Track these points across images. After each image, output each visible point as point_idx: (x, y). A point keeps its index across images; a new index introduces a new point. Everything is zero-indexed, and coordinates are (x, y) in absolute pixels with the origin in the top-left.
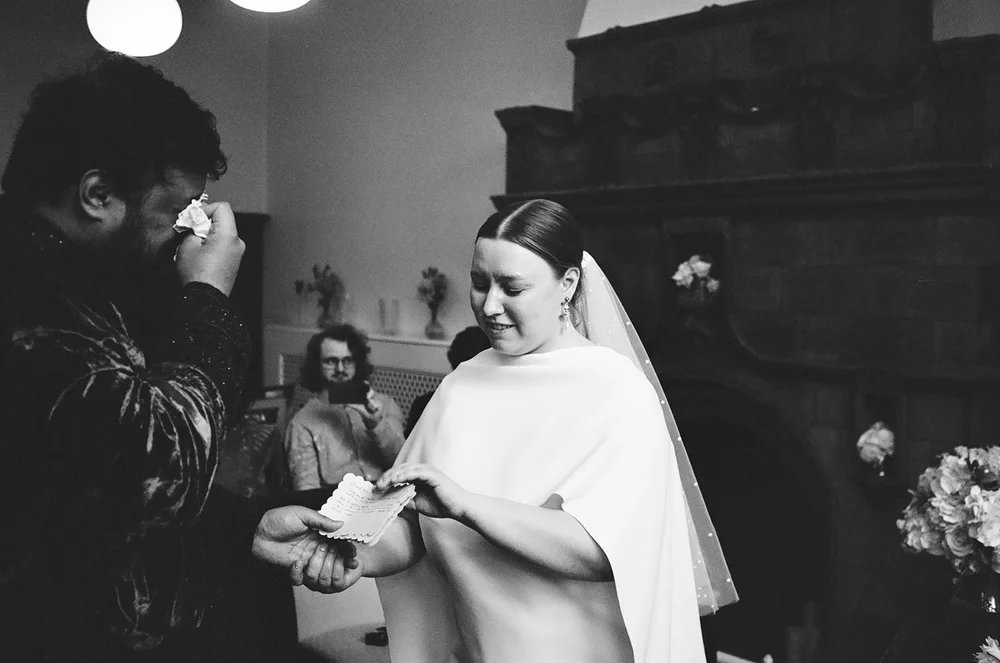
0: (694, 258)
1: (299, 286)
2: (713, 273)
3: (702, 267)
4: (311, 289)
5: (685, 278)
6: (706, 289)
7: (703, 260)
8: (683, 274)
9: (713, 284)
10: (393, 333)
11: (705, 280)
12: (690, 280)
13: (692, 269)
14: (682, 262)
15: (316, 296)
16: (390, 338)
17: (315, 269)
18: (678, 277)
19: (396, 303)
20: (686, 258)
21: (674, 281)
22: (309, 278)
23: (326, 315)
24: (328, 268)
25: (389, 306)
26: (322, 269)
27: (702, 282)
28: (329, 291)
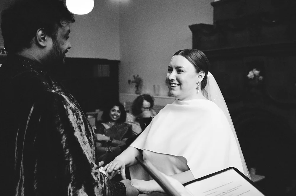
0: (254, 70)
1: (129, 81)
2: (260, 74)
3: (257, 72)
4: (133, 82)
5: (251, 76)
6: (258, 79)
7: (257, 70)
8: (251, 75)
9: (261, 78)
10: (158, 95)
11: (258, 76)
12: (253, 76)
13: (253, 73)
14: (250, 71)
15: (135, 84)
16: (157, 97)
17: (134, 76)
18: (249, 76)
19: (159, 86)
20: (251, 69)
21: (248, 77)
22: (132, 79)
23: (137, 90)
24: (138, 76)
25: (156, 87)
26: (136, 76)
27: (257, 77)
28: (138, 83)
